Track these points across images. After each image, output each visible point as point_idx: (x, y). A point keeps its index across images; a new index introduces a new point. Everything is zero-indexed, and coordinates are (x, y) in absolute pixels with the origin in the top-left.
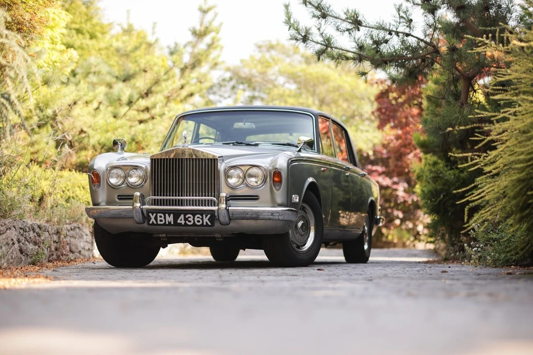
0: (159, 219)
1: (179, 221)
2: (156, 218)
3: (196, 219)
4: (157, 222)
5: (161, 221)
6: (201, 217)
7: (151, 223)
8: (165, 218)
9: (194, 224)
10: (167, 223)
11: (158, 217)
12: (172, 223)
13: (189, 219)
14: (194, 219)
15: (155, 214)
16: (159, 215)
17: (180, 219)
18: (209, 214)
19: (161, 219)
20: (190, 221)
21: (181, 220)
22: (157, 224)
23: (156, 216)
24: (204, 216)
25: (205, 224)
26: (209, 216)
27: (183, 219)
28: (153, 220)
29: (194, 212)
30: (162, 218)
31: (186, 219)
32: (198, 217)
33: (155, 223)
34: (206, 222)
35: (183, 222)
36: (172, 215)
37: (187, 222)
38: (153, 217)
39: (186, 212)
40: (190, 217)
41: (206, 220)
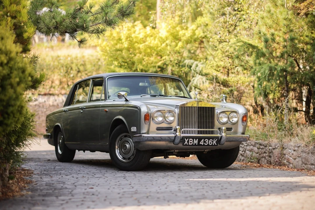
0: (190, 142)
1: (201, 143)
2: (188, 142)
3: (210, 142)
4: (188, 143)
5: (191, 143)
6: (212, 141)
7: (185, 144)
8: (193, 142)
9: (208, 145)
10: (194, 144)
12: (197, 144)
14: (208, 142)
16: (190, 139)
17: (201, 142)
18: (217, 139)
19: (191, 142)
22: (188, 145)
23: (189, 140)
24: (214, 140)
25: (213, 144)
26: (216, 140)
27: (203, 142)
28: (186, 142)
29: (209, 138)
30: (192, 142)
34: (214, 143)
35: (203, 144)
36: (197, 139)
37: (205, 143)
38: (186, 141)
39: (205, 138)
41: (214, 142)
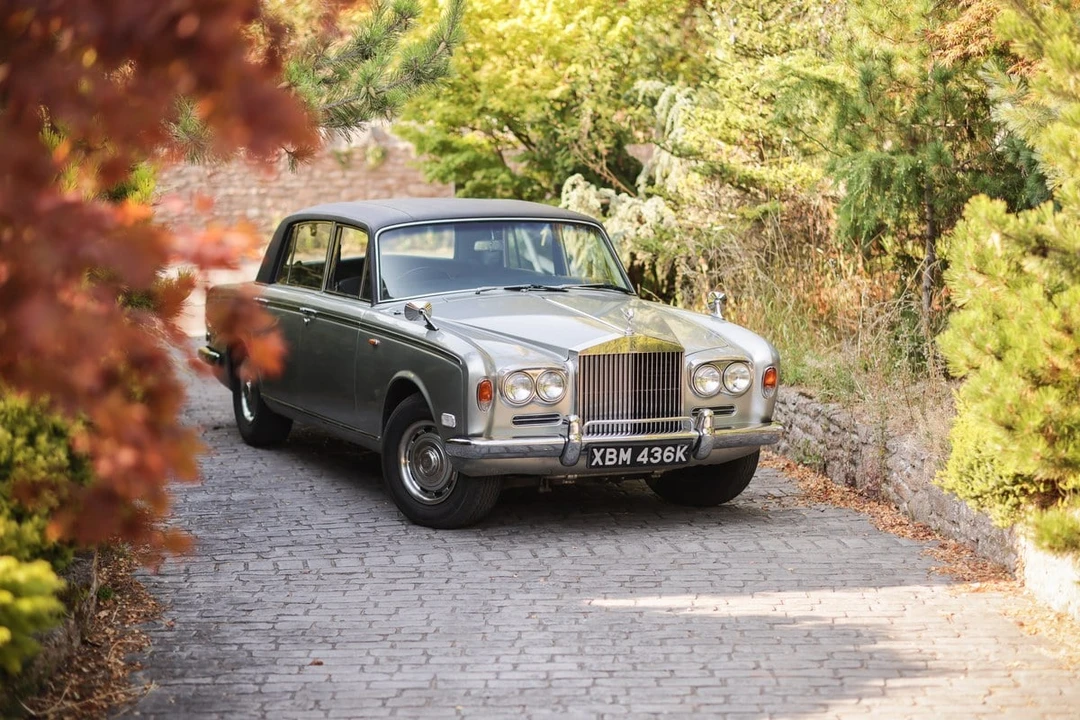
0: (608, 456)
1: (639, 459)
2: (603, 457)
3: (666, 454)
4: (603, 461)
6: (673, 450)
7: (593, 464)
8: (618, 456)
9: (662, 462)
11: (608, 453)
12: (628, 463)
13: (656, 455)
14: (662, 455)
15: (602, 450)
16: (609, 450)
17: (641, 455)
18: (686, 444)
19: (611, 456)
20: (656, 458)
21: (643, 458)
22: (604, 466)
23: (604, 453)
24: (679, 448)
25: (677, 460)
26: (685, 447)
27: (646, 455)
28: (598, 459)
29: (664, 443)
30: (614, 456)
31: (650, 455)
32: (670, 451)
33: (601, 463)
34: (680, 458)
35: (645, 460)
36: (630, 450)
37: (651, 459)
38: (598, 455)
39: (652, 444)
40: (657, 452)
41: (680, 454)
